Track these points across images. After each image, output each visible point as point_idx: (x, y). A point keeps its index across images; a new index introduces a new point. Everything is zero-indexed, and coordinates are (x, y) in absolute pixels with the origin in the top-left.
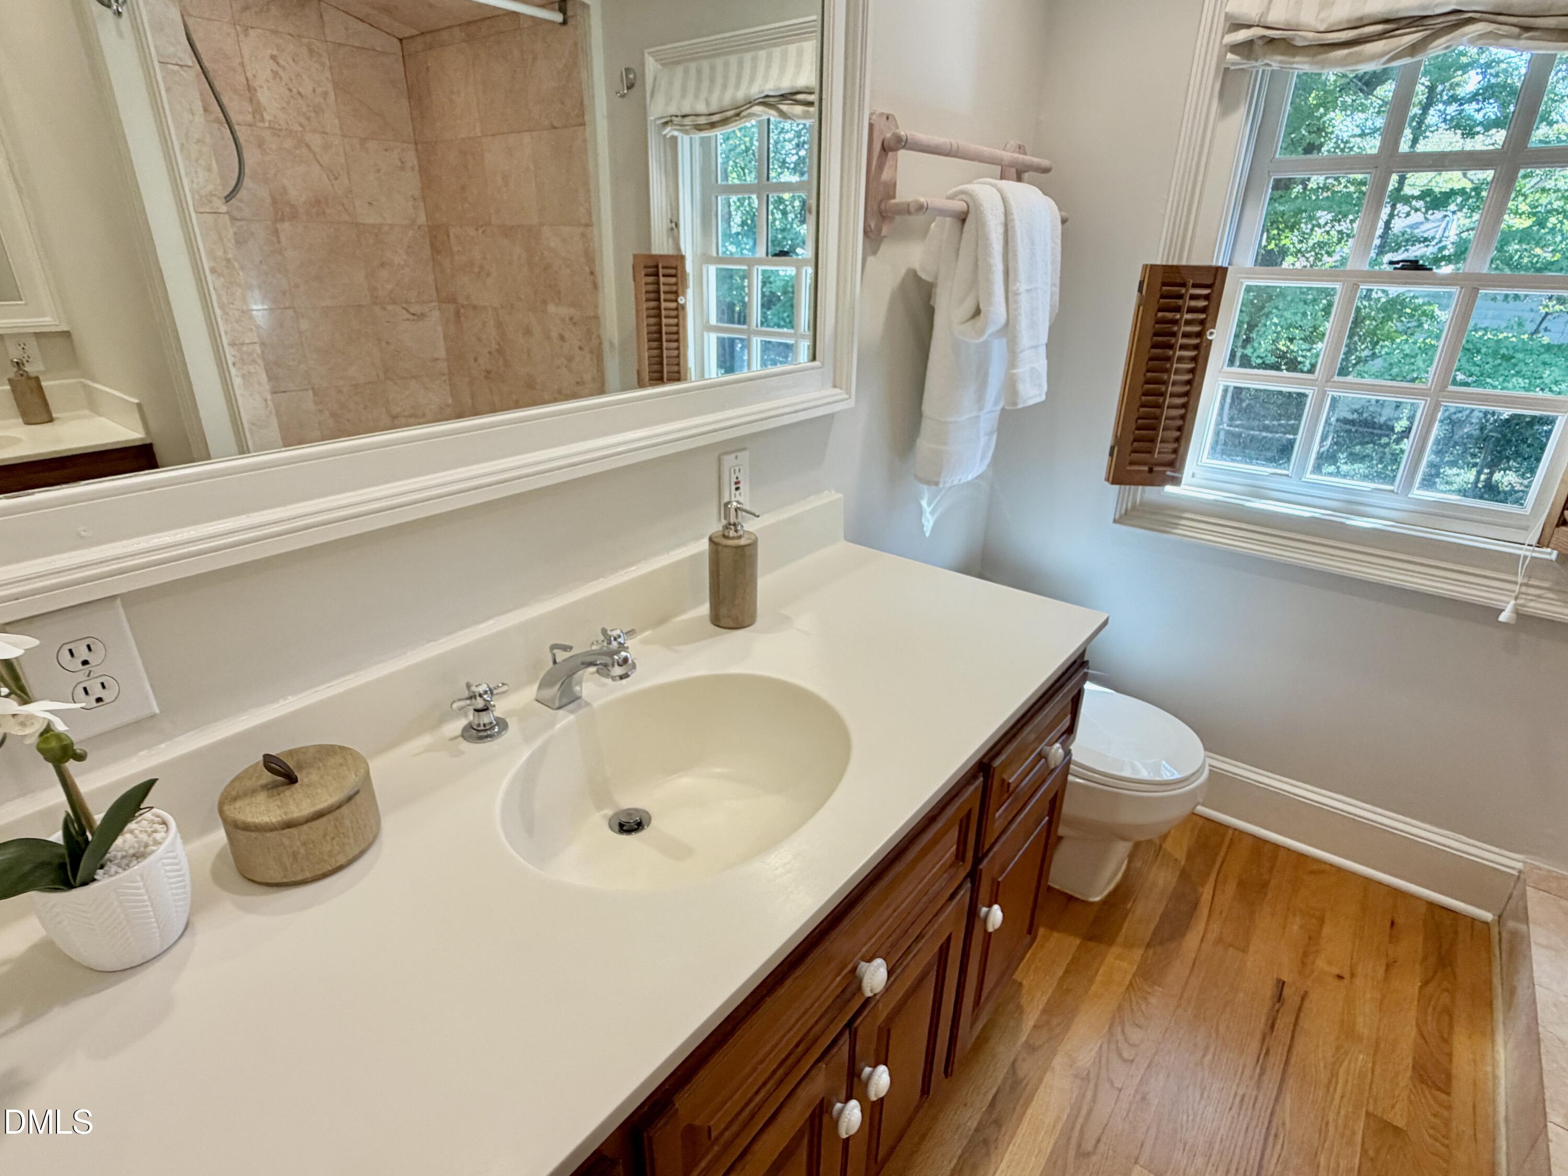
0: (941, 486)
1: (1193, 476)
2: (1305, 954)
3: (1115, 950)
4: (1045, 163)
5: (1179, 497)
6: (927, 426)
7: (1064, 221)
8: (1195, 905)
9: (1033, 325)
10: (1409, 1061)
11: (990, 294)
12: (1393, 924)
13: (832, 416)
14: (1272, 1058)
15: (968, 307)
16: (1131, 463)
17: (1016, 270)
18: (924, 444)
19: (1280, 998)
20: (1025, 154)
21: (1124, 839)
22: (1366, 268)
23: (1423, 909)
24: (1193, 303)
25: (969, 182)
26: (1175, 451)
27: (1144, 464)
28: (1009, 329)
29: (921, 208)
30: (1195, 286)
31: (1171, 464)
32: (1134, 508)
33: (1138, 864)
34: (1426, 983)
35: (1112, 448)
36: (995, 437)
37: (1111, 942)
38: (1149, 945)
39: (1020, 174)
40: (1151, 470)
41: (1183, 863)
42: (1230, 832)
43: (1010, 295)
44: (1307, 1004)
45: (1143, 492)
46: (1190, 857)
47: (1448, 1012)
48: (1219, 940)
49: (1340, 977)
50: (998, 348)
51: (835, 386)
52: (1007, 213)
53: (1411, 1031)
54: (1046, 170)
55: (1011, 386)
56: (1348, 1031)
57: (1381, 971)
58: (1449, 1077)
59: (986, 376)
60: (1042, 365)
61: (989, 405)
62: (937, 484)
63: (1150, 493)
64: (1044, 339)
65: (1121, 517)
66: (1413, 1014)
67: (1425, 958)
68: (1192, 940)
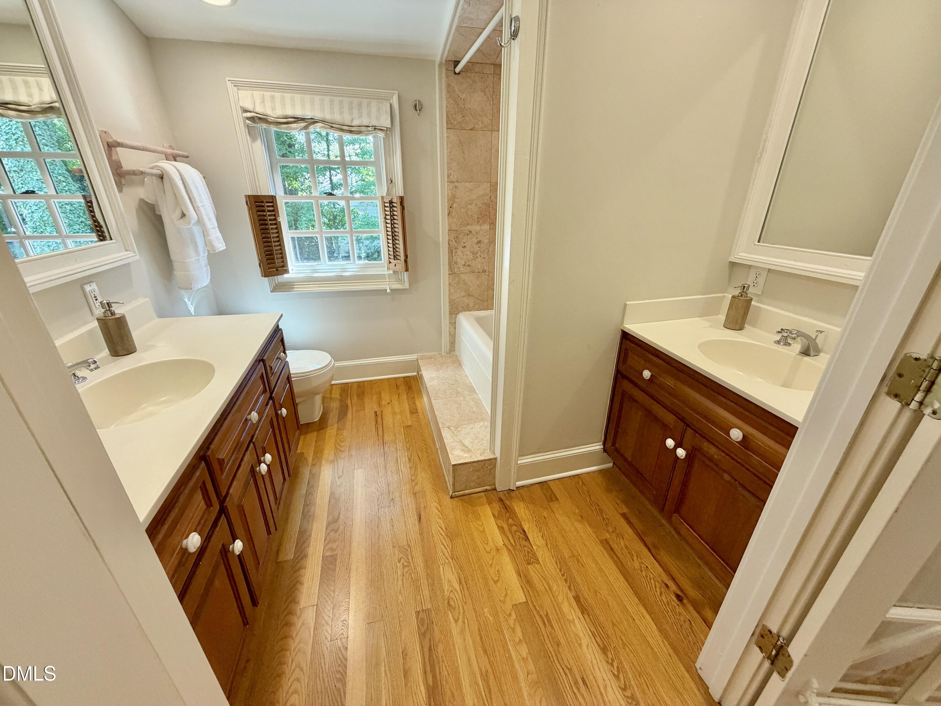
0: (193, 289)
1: (293, 270)
2: (379, 403)
3: (329, 428)
4: (186, 154)
5: (290, 278)
6: (176, 265)
7: (204, 178)
8: (347, 406)
9: (210, 219)
10: (408, 412)
11: (187, 208)
12: (397, 386)
13: (129, 263)
14: (379, 429)
15: (178, 213)
16: (269, 269)
17: (194, 198)
18: (178, 273)
19: (376, 415)
20: (174, 150)
21: (318, 394)
22: (318, 195)
23: (402, 379)
24: (269, 209)
25: (156, 162)
26: (283, 262)
27: (273, 268)
28: (200, 222)
29: (142, 173)
30: (267, 202)
31: (283, 266)
32: (276, 285)
33: (326, 405)
34: (407, 394)
35: (260, 264)
36: (209, 267)
37: (327, 427)
38: (338, 422)
39: (175, 158)
40: (277, 270)
41: (339, 398)
42: (350, 385)
43: (196, 209)
44: (383, 413)
45: (277, 279)
46: (341, 395)
47: (414, 398)
48: (357, 411)
49: (389, 403)
50: (196, 230)
51: (126, 251)
52: (181, 175)
53: (407, 406)
54: (187, 157)
55: (208, 243)
56: (394, 413)
57: (397, 397)
58: (417, 410)
59: (196, 242)
60: (219, 235)
61: (202, 254)
62: (191, 289)
63: (281, 279)
64: (216, 225)
65: (273, 290)
66: (406, 402)
67: (406, 389)
68: (349, 415)
